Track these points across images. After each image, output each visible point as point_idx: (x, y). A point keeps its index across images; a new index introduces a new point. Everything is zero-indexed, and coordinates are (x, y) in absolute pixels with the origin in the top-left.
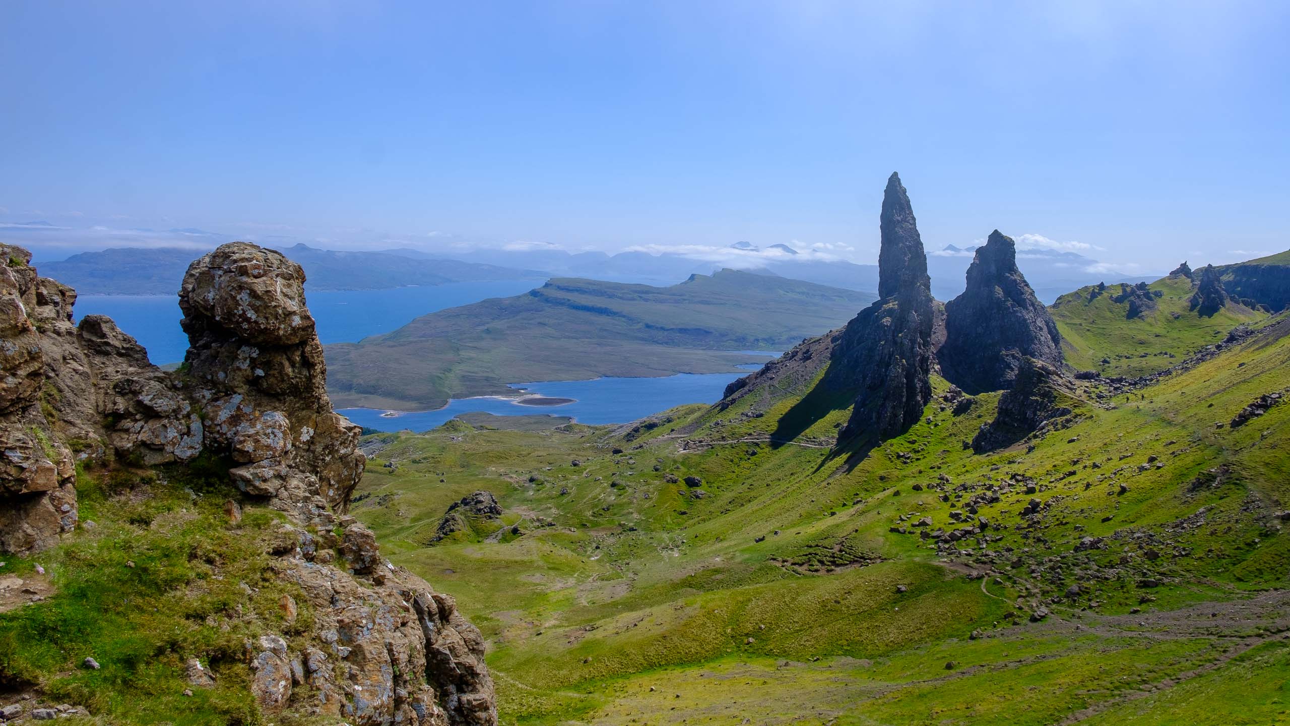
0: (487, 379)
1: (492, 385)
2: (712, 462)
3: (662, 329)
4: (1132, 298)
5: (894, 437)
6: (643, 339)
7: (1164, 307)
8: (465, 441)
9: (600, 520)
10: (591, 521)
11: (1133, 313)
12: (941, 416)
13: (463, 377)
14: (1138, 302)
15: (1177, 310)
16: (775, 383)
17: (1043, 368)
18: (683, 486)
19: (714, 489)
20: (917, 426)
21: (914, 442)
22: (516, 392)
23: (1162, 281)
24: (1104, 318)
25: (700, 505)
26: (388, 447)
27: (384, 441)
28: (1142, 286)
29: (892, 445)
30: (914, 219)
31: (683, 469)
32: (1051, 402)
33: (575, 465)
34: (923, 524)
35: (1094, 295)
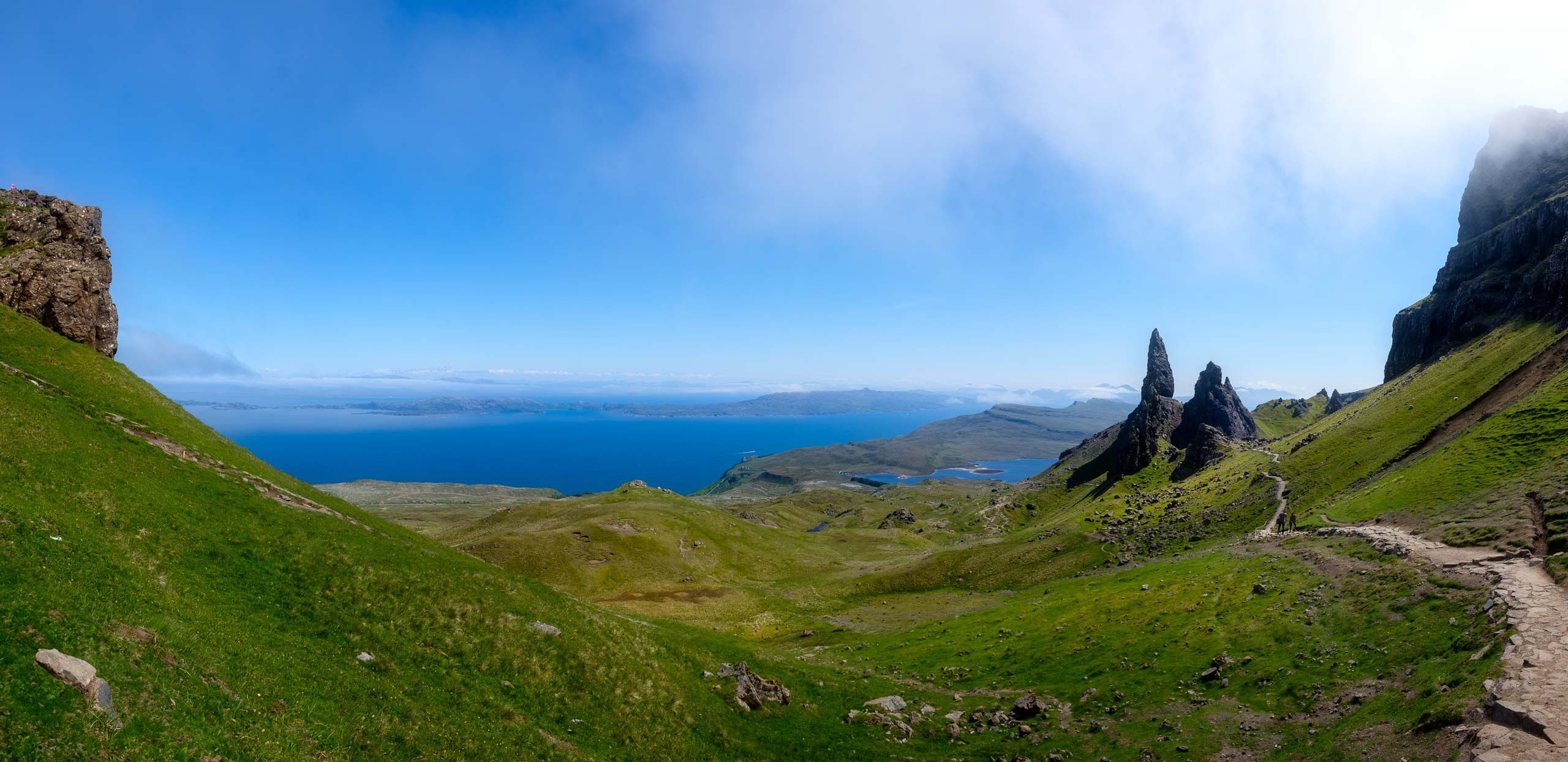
0: (957, 459)
1: (960, 463)
2: (1044, 496)
3: (1057, 431)
4: (1296, 406)
5: (1131, 474)
6: (1046, 437)
7: (1313, 411)
8: (932, 490)
9: (973, 527)
10: (967, 528)
11: (1296, 414)
12: (1162, 462)
13: (944, 457)
14: (1299, 408)
15: (1319, 413)
16: (1086, 451)
17: (1211, 430)
18: (1025, 509)
19: (1044, 511)
20: (1147, 469)
21: (1143, 478)
22: (972, 466)
23: (1312, 398)
24: (1281, 417)
25: (1033, 520)
26: (890, 492)
27: (889, 489)
28: (1302, 400)
29: (1129, 479)
30: (1166, 355)
31: (1026, 500)
32: (1214, 449)
33: (968, 497)
34: (1107, 516)
35: (1276, 405)
